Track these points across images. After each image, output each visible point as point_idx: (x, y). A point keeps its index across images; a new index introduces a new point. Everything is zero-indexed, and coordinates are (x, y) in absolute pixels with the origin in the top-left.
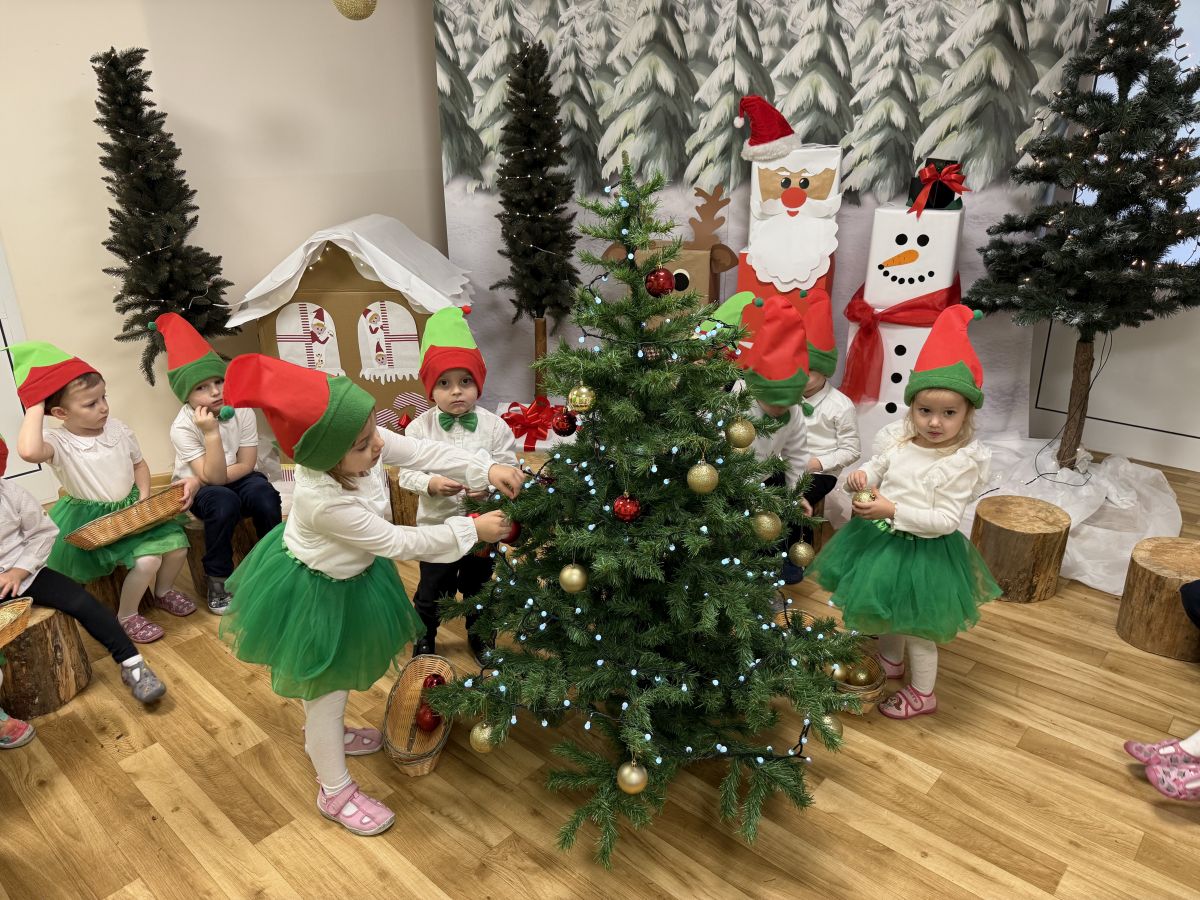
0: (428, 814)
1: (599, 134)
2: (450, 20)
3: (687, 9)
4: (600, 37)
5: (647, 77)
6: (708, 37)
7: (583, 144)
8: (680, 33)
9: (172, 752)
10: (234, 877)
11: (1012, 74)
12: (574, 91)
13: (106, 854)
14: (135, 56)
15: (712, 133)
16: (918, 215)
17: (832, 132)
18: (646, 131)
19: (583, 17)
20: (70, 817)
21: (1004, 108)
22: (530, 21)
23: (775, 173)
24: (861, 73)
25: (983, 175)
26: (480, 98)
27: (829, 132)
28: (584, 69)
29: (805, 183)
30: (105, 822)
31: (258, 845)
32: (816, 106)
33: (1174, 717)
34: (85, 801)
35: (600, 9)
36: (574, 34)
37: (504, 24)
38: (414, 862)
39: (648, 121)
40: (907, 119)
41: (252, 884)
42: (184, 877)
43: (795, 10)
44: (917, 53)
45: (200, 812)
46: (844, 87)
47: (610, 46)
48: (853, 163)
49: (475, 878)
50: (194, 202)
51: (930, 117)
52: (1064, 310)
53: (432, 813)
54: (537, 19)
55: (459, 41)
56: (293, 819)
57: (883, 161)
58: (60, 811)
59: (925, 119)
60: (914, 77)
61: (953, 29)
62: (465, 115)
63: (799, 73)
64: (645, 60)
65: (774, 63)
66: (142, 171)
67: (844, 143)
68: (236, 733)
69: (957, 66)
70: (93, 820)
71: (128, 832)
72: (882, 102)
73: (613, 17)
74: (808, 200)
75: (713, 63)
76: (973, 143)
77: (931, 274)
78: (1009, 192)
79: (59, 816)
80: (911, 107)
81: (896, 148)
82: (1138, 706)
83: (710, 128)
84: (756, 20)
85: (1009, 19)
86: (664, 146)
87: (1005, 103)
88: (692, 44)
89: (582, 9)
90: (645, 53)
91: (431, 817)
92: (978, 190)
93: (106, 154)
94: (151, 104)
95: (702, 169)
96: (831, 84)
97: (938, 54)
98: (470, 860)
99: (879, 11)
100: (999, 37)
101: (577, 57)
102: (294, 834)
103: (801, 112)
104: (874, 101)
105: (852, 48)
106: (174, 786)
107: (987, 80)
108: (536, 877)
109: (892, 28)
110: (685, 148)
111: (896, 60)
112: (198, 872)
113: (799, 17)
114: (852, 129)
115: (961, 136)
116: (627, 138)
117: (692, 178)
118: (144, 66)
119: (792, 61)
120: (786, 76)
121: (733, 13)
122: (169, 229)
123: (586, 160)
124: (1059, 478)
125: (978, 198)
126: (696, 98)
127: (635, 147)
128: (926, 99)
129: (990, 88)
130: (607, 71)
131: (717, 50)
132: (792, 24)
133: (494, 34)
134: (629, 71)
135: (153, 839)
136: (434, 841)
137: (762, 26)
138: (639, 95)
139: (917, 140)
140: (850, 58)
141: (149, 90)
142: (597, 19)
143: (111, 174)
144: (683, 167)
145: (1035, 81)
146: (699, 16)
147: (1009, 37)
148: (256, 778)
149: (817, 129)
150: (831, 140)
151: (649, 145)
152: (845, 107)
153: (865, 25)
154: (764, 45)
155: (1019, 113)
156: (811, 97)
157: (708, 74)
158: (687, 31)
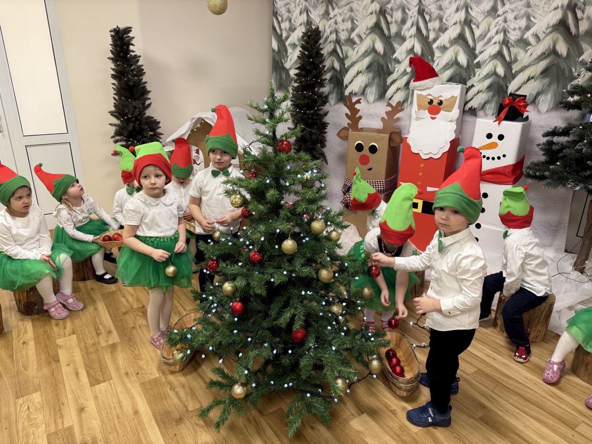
0: (168, 390)
1: (345, 73)
2: (279, 15)
3: (392, 12)
4: (349, 25)
5: (370, 45)
6: (402, 26)
7: (337, 77)
8: (388, 23)
9: (79, 339)
10: (76, 399)
11: (569, 49)
12: (334, 52)
13: (33, 378)
14: (128, 30)
15: (401, 75)
16: (499, 123)
17: (464, 77)
18: (368, 72)
19: (341, 15)
20: (27, 359)
21: (562, 68)
22: (316, 16)
23: (425, 97)
24: (481, 46)
25: (548, 104)
26: (291, 53)
27: (462, 77)
28: (340, 41)
29: (441, 103)
30: (39, 365)
31: (92, 388)
32: (456, 63)
33: (583, 422)
34: (36, 354)
35: (349, 11)
36: (336, 23)
37: (304, 17)
38: (152, 410)
39: (369, 67)
40: (505, 71)
41: (82, 404)
42: (57, 395)
43: (448, 12)
44: (513, 36)
45: (77, 368)
46: (472, 53)
47: (353, 29)
48: (474, 93)
49: (174, 423)
50: (149, 96)
51: (518, 71)
52: (573, 182)
53: (171, 389)
54: (319, 16)
55: (283, 25)
56: (112, 379)
57: (491, 94)
58: (25, 356)
59: (516, 72)
60: (511, 49)
61: (535, 24)
62: (283, 61)
63: (448, 46)
64: (370, 37)
65: (435, 40)
66: (126, 81)
67: (469, 83)
68: (108, 336)
69: (536, 44)
70: (35, 363)
71: (46, 371)
72: (492, 62)
73: (355, 15)
74: (442, 111)
75: (404, 39)
76: (543, 86)
77: (504, 156)
78: (562, 114)
79: (24, 358)
80: (508, 65)
81: (498, 87)
82: (564, 411)
83: (400, 72)
84: (427, 18)
85: (568, 18)
86: (376, 80)
87: (563, 65)
88: (394, 29)
89: (341, 11)
90: (370, 33)
91: (169, 391)
92: (544, 112)
93: (113, 73)
94: (133, 52)
95: (395, 93)
96: (464, 51)
97: (525, 37)
98: (176, 415)
99: (493, 13)
100: (561, 28)
101: (337, 34)
102: (109, 386)
103: (446, 67)
104: (489, 61)
105: (477, 33)
106: (73, 355)
107: (554, 52)
108: (201, 430)
109: (500, 22)
110: (387, 82)
111: (501, 40)
112: (64, 395)
113: (450, 16)
114: (474, 76)
115: (536, 82)
116: (359, 75)
117: (389, 97)
118: (131, 35)
119: (444, 39)
120: (441, 47)
121: (416, 14)
122: (135, 108)
123: (338, 85)
124: (571, 276)
125: (544, 117)
126: (394, 57)
127: (361, 80)
128: (517, 61)
129: (555, 57)
130: (351, 42)
131: (406, 32)
132: (446, 20)
133: (299, 23)
134: (361, 42)
135: (54, 376)
136: (165, 402)
137: (430, 21)
138: (365, 54)
139: (510, 83)
140: (476, 38)
141: (133, 45)
142: (348, 16)
143: (115, 82)
144: (385, 91)
145: (581, 53)
146: (398, 15)
147: (567, 28)
148: (106, 358)
149: (456, 75)
150: (463, 81)
151: (369, 79)
152: (471, 64)
153: (486, 20)
154: (430, 30)
155: (571, 71)
156: (454, 58)
157: (401, 45)
158: (392, 23)
